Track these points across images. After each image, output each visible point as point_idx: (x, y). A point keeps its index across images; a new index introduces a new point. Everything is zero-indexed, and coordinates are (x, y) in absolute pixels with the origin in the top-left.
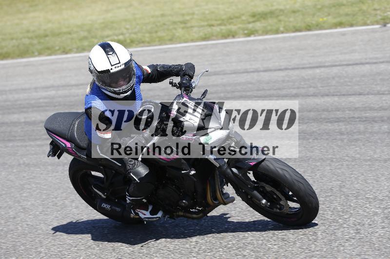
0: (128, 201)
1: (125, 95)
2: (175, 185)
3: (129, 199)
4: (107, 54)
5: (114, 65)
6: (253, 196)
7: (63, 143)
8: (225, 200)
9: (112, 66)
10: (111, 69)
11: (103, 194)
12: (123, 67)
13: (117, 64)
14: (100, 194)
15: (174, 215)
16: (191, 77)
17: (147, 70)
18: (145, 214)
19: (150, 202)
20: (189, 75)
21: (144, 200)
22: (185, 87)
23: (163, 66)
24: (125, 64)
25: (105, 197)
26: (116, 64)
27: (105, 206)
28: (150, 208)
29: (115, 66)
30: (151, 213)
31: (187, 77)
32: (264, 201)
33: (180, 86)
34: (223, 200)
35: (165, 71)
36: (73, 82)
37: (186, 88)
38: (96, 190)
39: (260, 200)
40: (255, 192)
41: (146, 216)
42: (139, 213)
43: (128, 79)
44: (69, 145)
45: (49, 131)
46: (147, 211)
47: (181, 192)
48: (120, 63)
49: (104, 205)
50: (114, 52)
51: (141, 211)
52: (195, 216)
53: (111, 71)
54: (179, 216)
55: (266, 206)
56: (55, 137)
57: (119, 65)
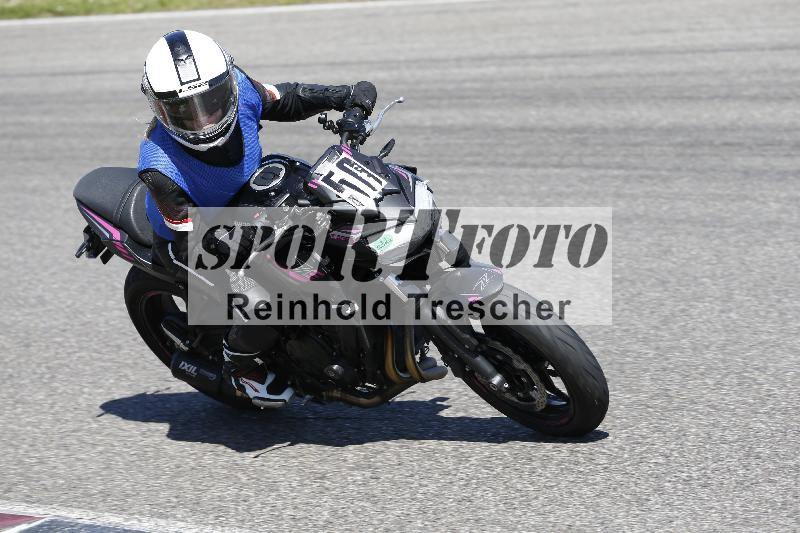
0: (227, 359)
1: (211, 145)
2: (322, 334)
3: (228, 355)
4: (176, 59)
5: (187, 82)
6: (476, 369)
7: (107, 231)
8: (423, 373)
9: (182, 84)
10: (181, 91)
11: (183, 341)
12: (206, 87)
13: (194, 81)
14: (177, 341)
15: (322, 396)
16: (367, 111)
17: (271, 94)
18: (256, 390)
19: (270, 366)
20: (362, 107)
21: (257, 360)
22: (351, 132)
23: (312, 88)
24: (211, 83)
25: (186, 349)
26: (191, 81)
27: (187, 366)
28: (270, 379)
29: (190, 84)
30: (270, 390)
31: (358, 112)
32: (497, 379)
33: (340, 128)
34: (418, 371)
35: (314, 97)
36: (533, 51)
37: (353, 133)
38: (169, 333)
39: (489, 377)
40: (479, 360)
41: (257, 394)
42: (247, 386)
43: (220, 112)
44: (117, 235)
45: (83, 204)
46: (263, 383)
47: (334, 350)
48: (199, 79)
49: (185, 366)
50: (190, 54)
51: (252, 382)
52: (363, 400)
53: (181, 95)
54: (331, 399)
55: (500, 391)
56: (94, 218)
57: (198, 83)
